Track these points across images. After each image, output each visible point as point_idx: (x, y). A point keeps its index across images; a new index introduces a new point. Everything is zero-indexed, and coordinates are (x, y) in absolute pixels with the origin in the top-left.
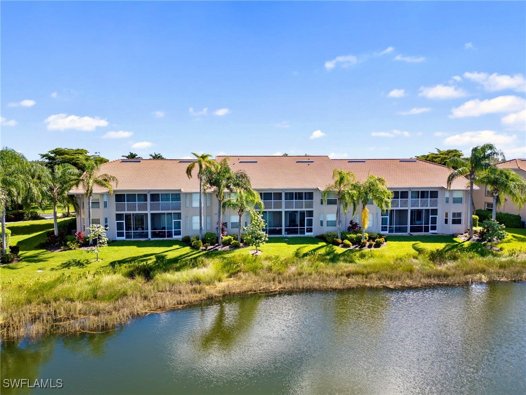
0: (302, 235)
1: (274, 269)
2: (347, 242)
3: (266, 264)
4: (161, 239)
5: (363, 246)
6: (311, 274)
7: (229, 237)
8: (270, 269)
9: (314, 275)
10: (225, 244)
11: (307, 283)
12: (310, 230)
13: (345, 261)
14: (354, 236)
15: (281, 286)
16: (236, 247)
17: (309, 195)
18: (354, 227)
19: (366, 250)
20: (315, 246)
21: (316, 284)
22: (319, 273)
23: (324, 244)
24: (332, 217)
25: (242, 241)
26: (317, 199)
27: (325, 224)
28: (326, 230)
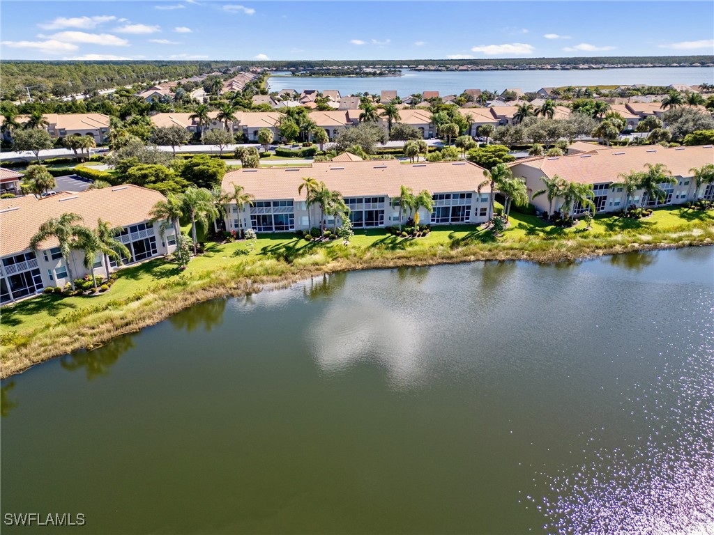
0: (377, 227)
1: (358, 255)
2: (404, 233)
3: (353, 251)
4: (282, 231)
5: (414, 235)
6: (378, 258)
7: (328, 232)
8: (355, 255)
9: (380, 259)
10: (326, 236)
11: (375, 264)
12: (382, 223)
13: (400, 248)
14: (409, 229)
15: (361, 266)
16: (333, 238)
17: (382, 200)
18: (411, 223)
19: (416, 239)
20: (384, 237)
21: (380, 264)
22: (383, 258)
23: (390, 235)
24: (396, 215)
25: (337, 234)
26: (387, 202)
27: (392, 219)
28: (392, 223)
